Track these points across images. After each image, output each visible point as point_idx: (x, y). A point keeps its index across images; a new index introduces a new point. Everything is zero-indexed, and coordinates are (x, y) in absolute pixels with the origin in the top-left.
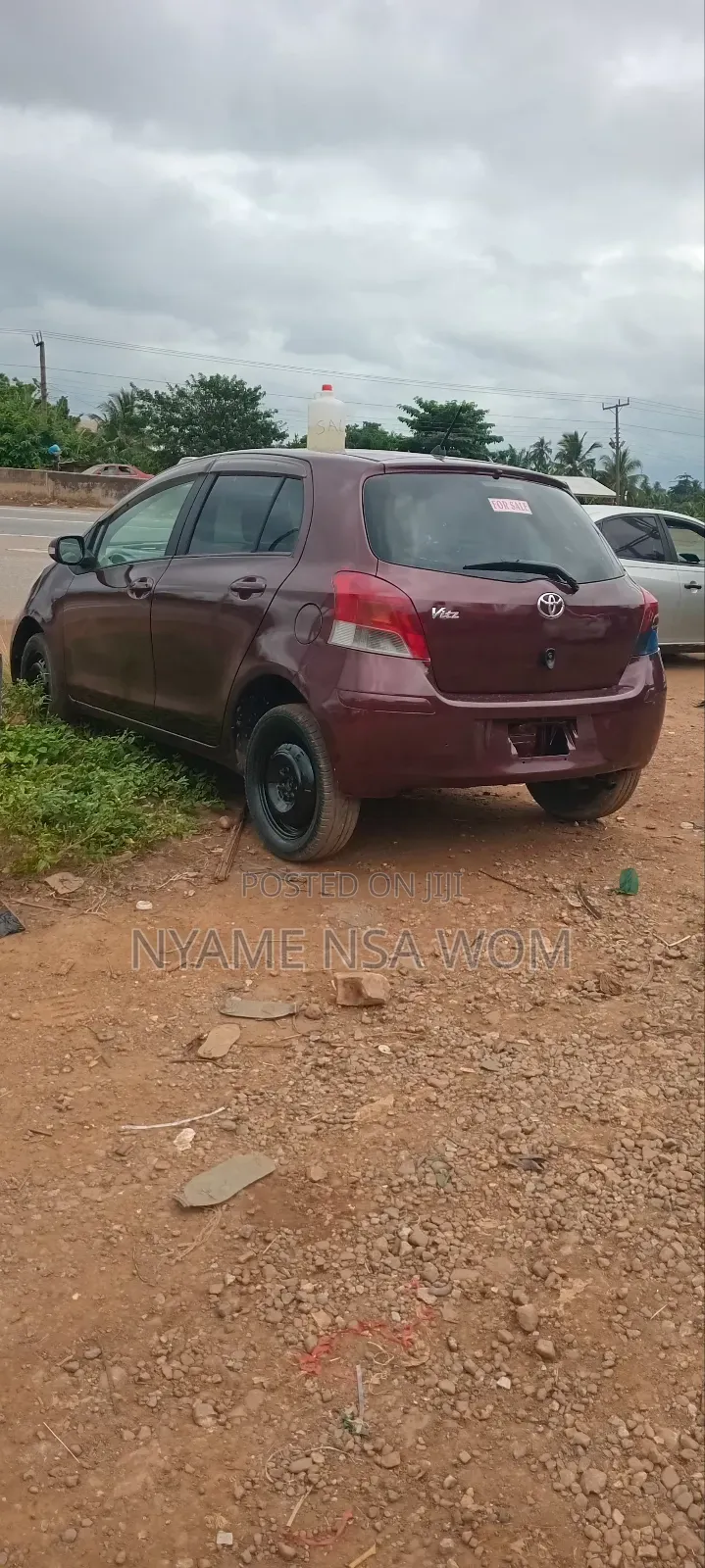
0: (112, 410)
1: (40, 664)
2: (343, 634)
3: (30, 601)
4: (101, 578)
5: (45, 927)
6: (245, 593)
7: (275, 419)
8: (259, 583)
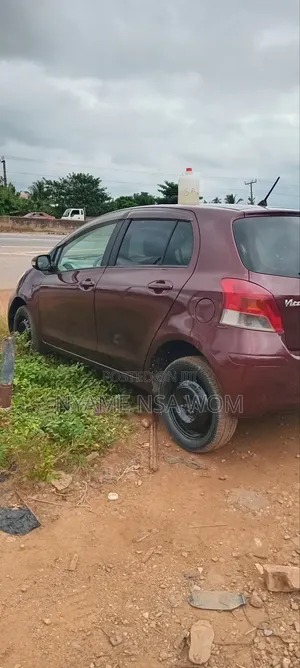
0: (34, 190)
1: (25, 322)
2: (231, 318)
3: (18, 289)
4: (60, 277)
5: (53, 521)
6: (158, 290)
7: (106, 191)
8: (167, 284)
